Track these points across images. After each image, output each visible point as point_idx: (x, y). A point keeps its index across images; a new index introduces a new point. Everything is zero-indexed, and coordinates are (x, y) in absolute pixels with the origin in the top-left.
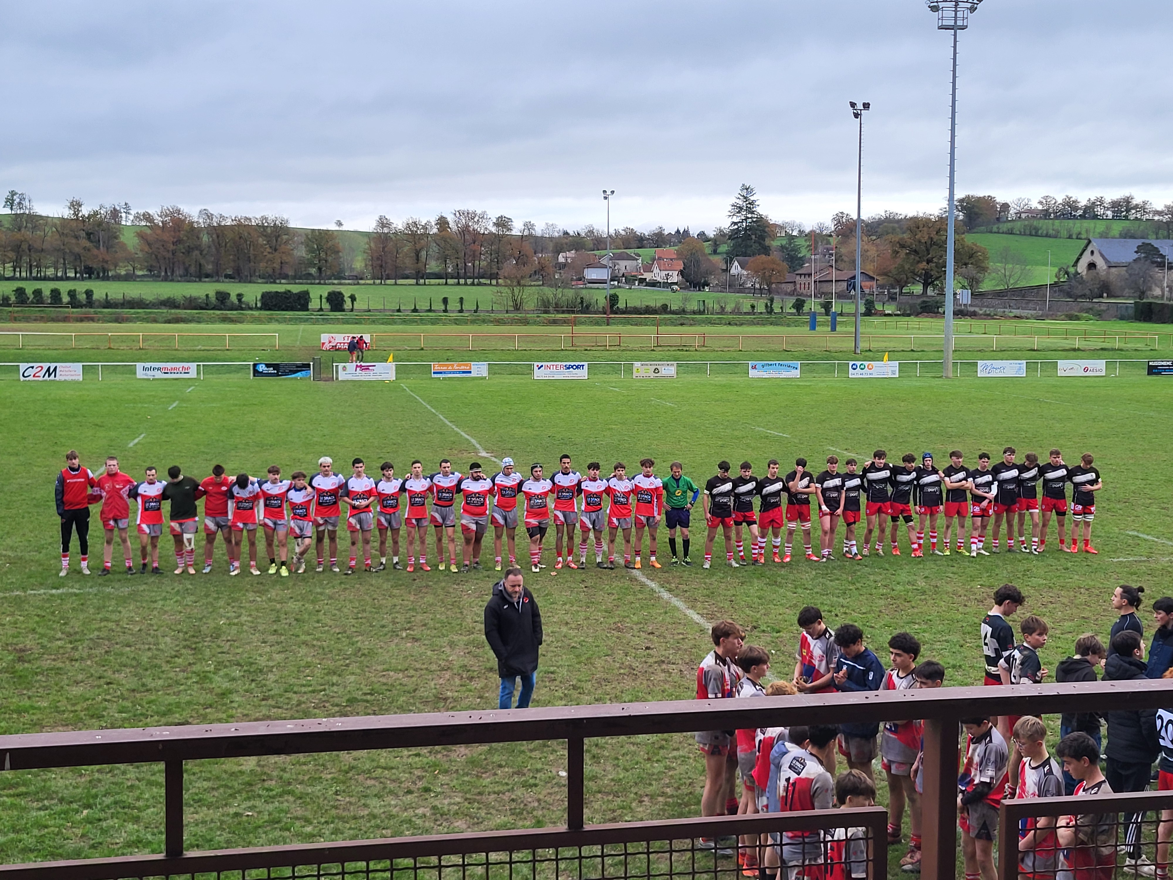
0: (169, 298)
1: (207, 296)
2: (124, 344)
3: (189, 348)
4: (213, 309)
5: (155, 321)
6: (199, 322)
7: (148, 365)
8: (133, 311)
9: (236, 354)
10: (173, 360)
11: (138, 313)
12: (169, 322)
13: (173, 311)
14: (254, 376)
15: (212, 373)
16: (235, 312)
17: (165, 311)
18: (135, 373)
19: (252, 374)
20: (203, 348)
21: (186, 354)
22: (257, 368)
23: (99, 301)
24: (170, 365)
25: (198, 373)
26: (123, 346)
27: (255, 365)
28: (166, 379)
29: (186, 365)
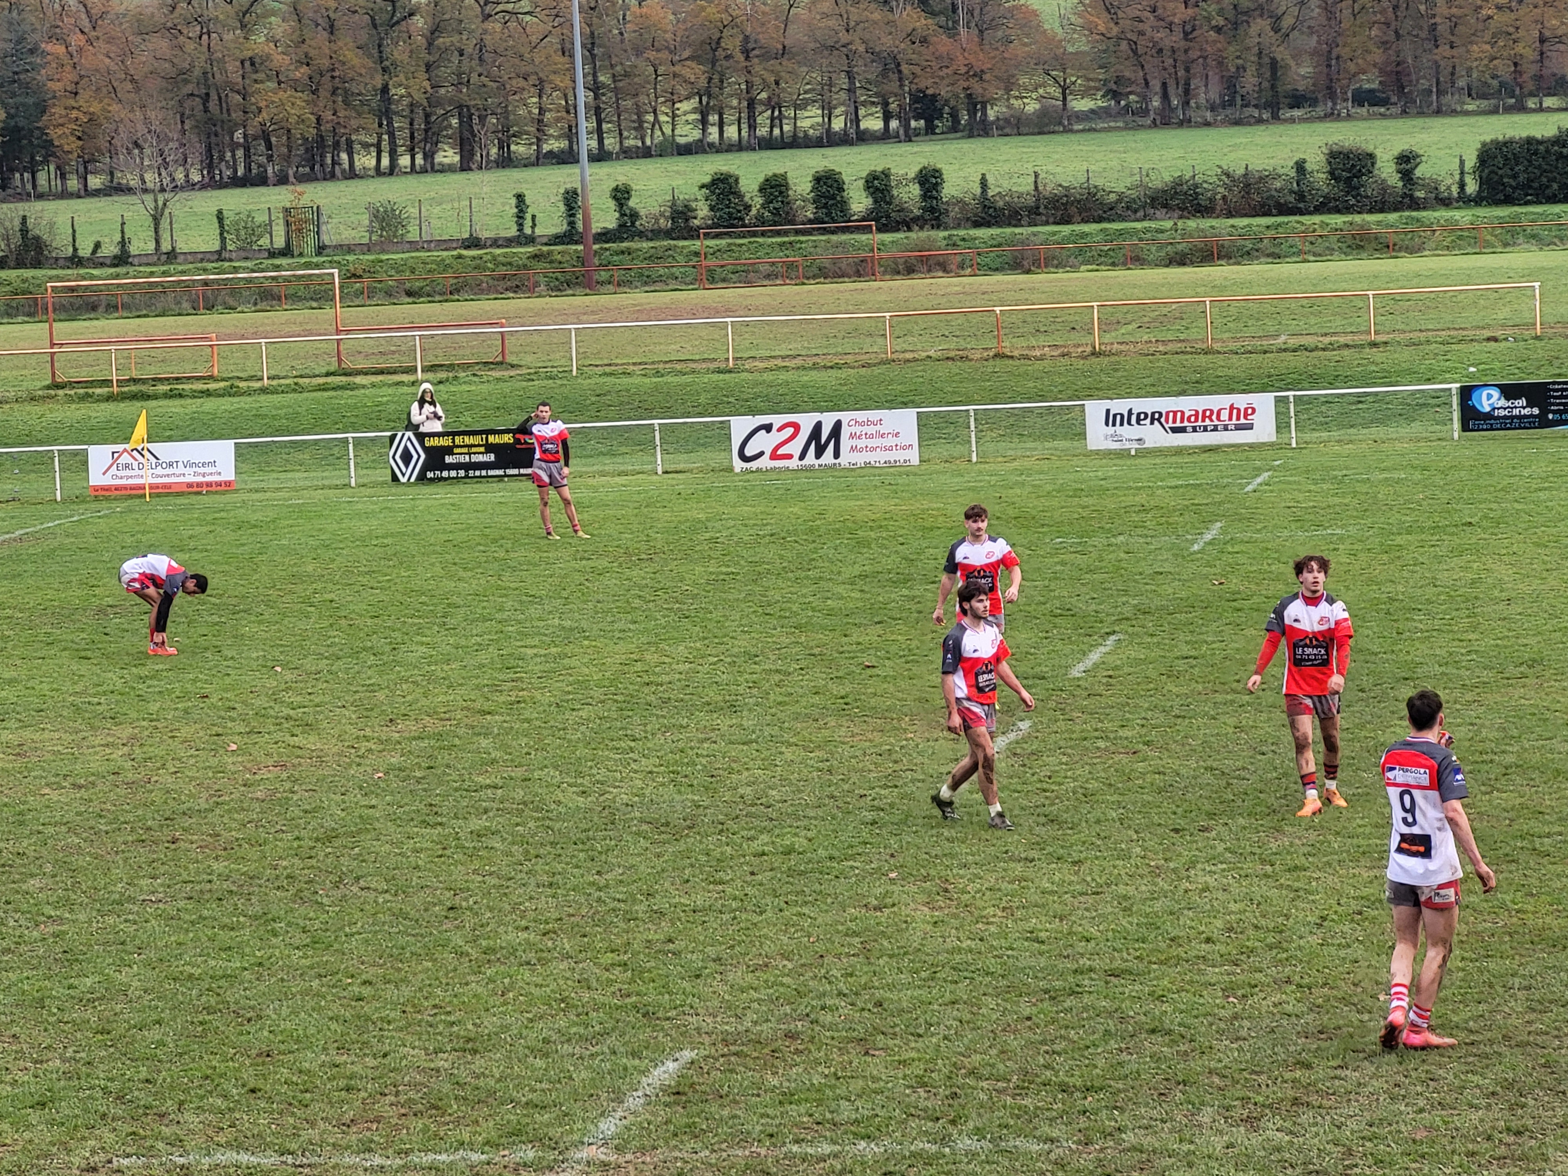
0: (1179, 182)
1: (1300, 167)
2: (1042, 340)
3: (1249, 344)
4: (1319, 209)
5: (1137, 260)
6: (1276, 257)
7: (1120, 406)
8: (1066, 229)
9: (1404, 356)
10: (1197, 388)
11: (1084, 235)
12: (1180, 260)
13: (1192, 224)
14: (1465, 428)
15: (1325, 426)
16: (1392, 217)
17: (1168, 224)
18: (1083, 435)
19: (1457, 425)
20: (1293, 342)
21: (1239, 365)
22: (1474, 401)
23: (960, 201)
24: (1189, 404)
25: (1282, 426)
26: (1041, 345)
27: (1466, 393)
28: (1179, 451)
29: (1241, 400)
